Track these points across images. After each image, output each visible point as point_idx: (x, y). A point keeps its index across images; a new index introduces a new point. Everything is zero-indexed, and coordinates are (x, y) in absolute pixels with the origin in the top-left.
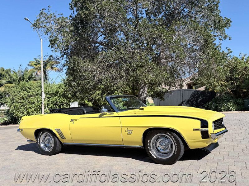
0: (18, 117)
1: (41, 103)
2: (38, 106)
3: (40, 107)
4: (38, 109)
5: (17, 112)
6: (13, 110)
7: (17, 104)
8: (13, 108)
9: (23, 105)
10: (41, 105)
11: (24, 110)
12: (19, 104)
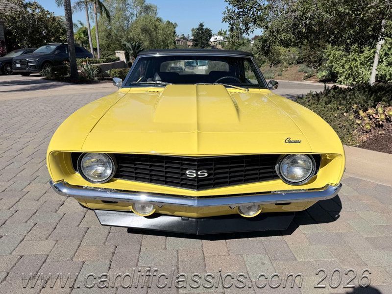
0: (338, 73)
1: (375, 52)
2: (367, 57)
3: (371, 59)
4: (368, 63)
5: (336, 65)
6: (331, 62)
7: (337, 52)
8: (332, 59)
9: (344, 55)
10: (374, 57)
11: (345, 63)
12: (340, 52)
